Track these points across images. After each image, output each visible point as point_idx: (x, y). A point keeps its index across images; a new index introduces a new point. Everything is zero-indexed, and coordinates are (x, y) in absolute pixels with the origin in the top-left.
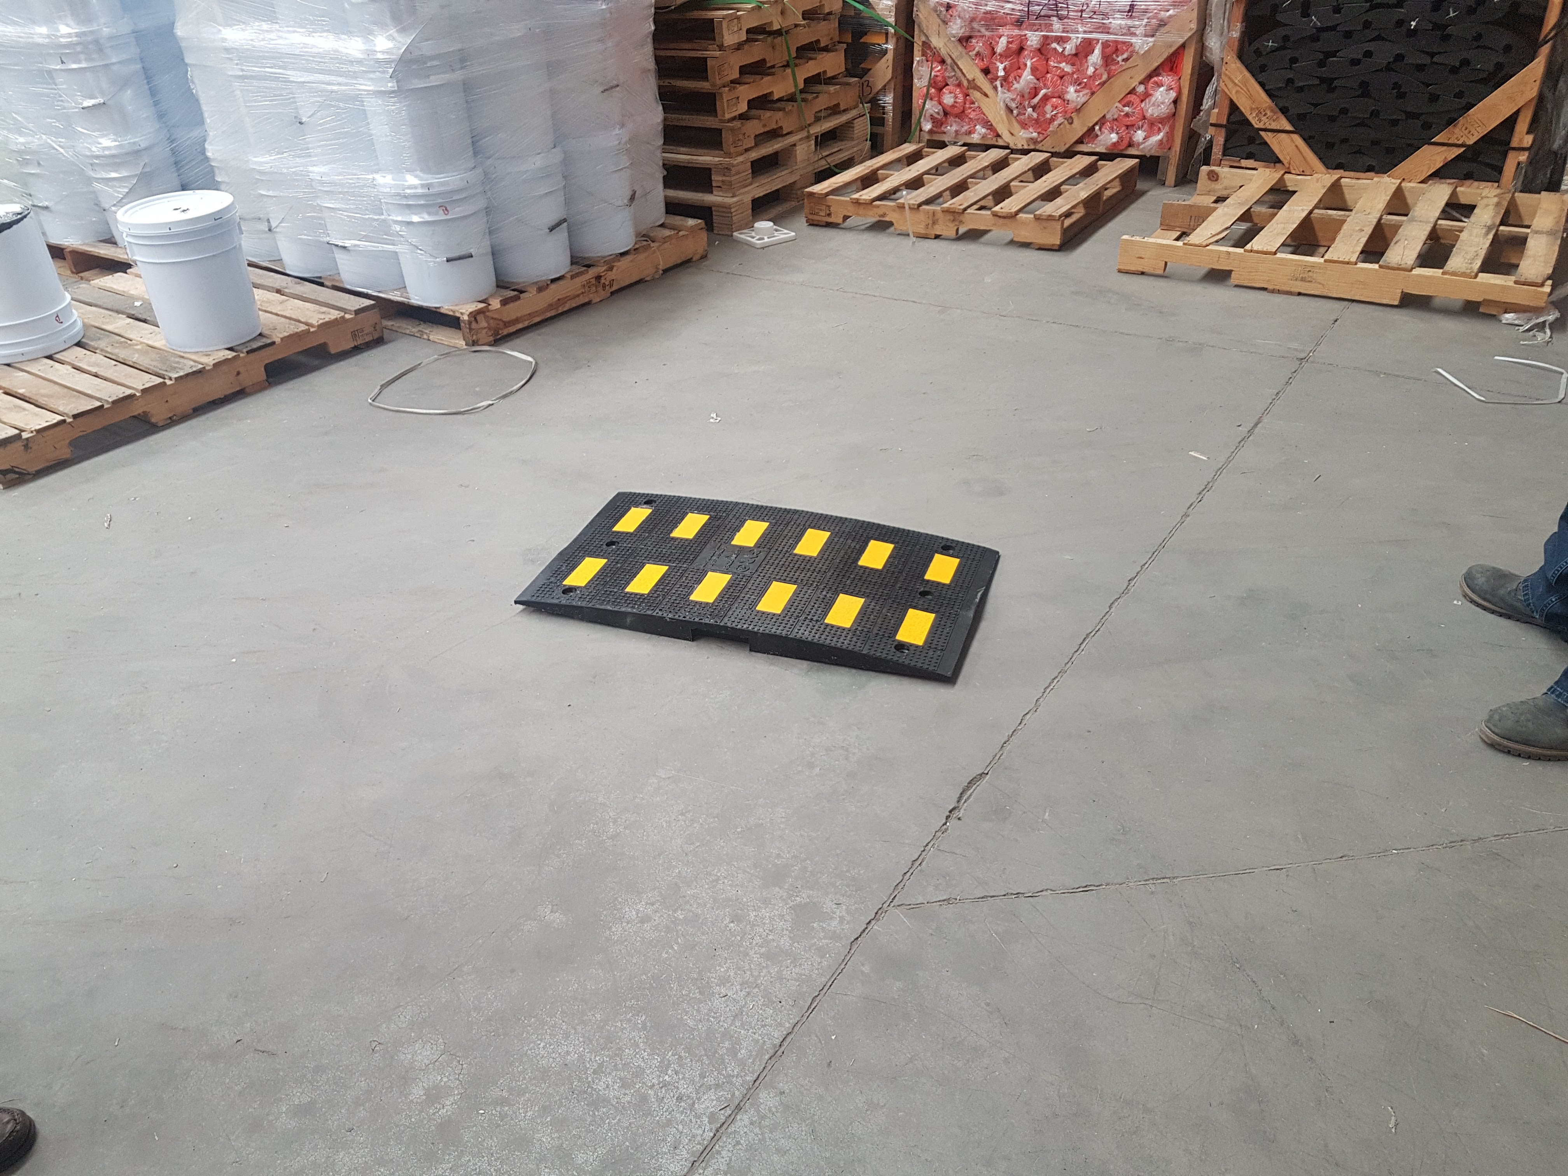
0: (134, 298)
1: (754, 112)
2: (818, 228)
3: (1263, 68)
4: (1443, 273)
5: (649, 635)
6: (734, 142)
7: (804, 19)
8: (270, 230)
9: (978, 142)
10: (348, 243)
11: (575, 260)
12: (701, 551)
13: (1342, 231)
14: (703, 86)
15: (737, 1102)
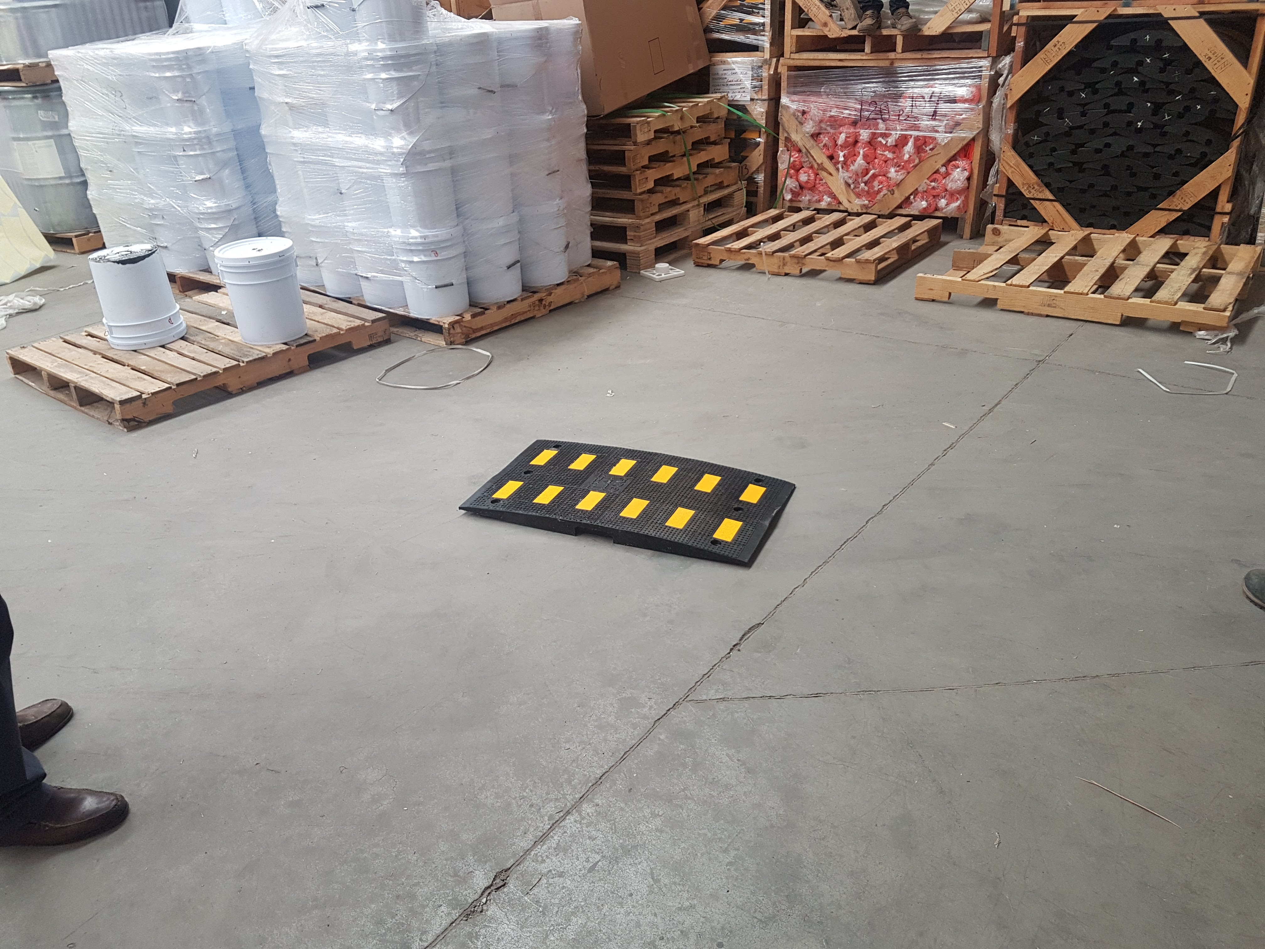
0: (221, 309)
1: (659, 188)
2: (701, 268)
3: (1031, 155)
4: (1151, 302)
5: (547, 531)
6: (643, 209)
7: (697, 122)
8: (317, 265)
9: (825, 207)
10: (369, 275)
11: (525, 289)
12: (587, 477)
13: (1082, 271)
14: (623, 170)
15: (568, 809)
